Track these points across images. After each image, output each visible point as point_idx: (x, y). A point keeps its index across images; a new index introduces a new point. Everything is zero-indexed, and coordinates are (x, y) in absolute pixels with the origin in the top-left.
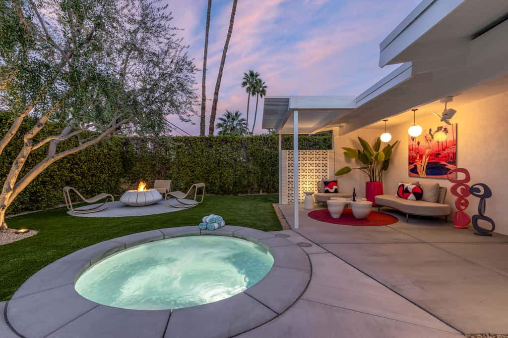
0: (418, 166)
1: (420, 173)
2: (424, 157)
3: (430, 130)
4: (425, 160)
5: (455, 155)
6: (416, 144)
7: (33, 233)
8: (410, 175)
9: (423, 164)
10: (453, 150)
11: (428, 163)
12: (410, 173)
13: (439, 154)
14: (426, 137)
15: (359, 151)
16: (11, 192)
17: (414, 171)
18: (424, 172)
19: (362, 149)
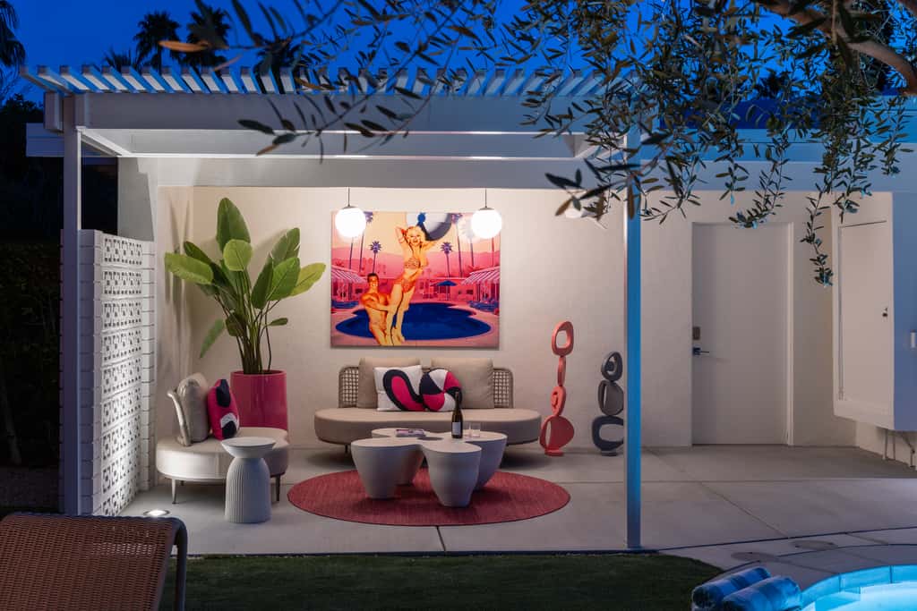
0: (375, 315)
1: (379, 334)
2: (397, 289)
3: (422, 218)
4: (401, 299)
6: (367, 247)
8: (334, 344)
9: (392, 309)
11: (410, 305)
12: (338, 333)
13: (449, 284)
14: (404, 233)
18: (398, 331)
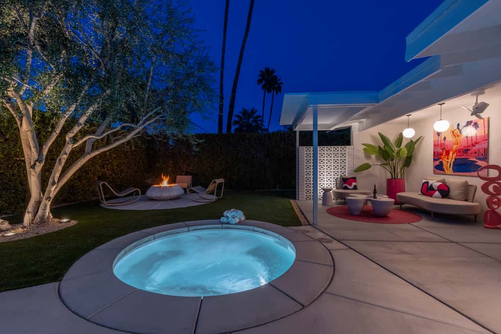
0: (444, 163)
1: (446, 170)
2: (451, 153)
3: (458, 125)
4: (452, 157)
5: (486, 151)
6: (442, 139)
7: (74, 222)
8: (435, 173)
9: (449, 160)
10: (484, 146)
11: (455, 159)
12: (435, 169)
13: (468, 150)
14: (453, 132)
15: (379, 147)
16: (55, 186)
17: (439, 168)
18: (451, 169)
19: (382, 145)
